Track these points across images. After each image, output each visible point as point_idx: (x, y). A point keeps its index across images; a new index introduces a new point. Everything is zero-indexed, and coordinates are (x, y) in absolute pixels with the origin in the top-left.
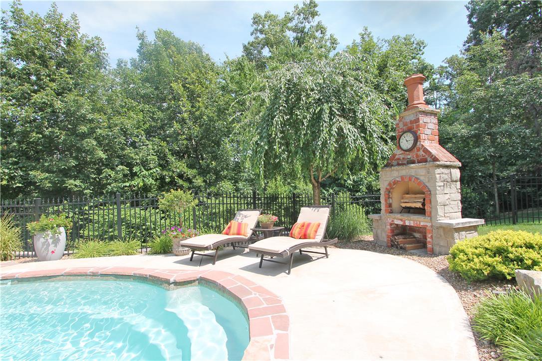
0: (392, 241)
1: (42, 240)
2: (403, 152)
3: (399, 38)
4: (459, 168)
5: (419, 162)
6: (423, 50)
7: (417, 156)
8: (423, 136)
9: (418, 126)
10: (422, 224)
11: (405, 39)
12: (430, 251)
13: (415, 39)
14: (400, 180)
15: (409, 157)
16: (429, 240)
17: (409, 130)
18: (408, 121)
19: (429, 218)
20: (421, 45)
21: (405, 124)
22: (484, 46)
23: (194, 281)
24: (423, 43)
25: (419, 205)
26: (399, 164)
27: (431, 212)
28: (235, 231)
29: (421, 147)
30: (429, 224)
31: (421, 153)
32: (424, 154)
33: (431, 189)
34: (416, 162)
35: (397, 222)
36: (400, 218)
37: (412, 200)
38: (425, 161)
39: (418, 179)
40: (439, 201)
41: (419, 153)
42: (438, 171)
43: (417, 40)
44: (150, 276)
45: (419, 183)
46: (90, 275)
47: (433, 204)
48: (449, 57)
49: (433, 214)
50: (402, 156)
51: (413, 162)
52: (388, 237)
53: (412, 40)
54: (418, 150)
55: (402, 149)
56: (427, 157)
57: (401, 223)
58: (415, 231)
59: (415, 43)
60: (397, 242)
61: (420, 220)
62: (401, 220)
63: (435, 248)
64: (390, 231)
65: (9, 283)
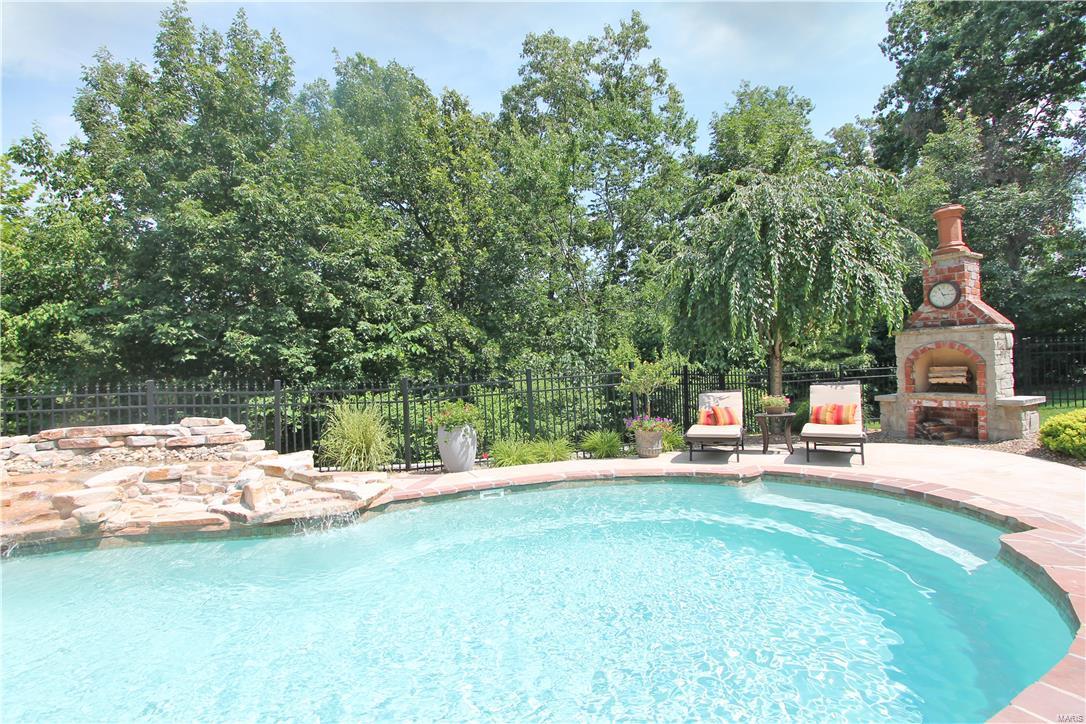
0: (917, 429)
2: (934, 309)
3: (767, 91)
4: (1012, 331)
5: (961, 324)
6: (807, 117)
7: (959, 315)
8: (968, 290)
9: (962, 276)
10: (970, 404)
11: (777, 95)
12: (983, 438)
13: (796, 96)
14: (934, 347)
15: (945, 316)
16: (981, 423)
17: (947, 280)
18: (945, 267)
19: (983, 396)
20: (804, 105)
21: (941, 272)
22: (950, 136)
24: (808, 105)
25: (962, 380)
26: (926, 326)
27: (985, 389)
29: (965, 303)
30: (982, 404)
31: (967, 311)
32: (971, 313)
33: (986, 358)
34: (958, 323)
35: (926, 404)
36: (933, 398)
37: (947, 374)
38: (974, 322)
39: (964, 345)
40: (998, 373)
41: (962, 311)
42: (997, 335)
43: (799, 97)
44: (697, 473)
45: (968, 351)
46: (601, 479)
47: (988, 377)
48: (838, 127)
49: (988, 390)
50: (932, 316)
51: (953, 324)
52: (910, 424)
53: (789, 98)
54: (963, 307)
55: (934, 306)
56: (975, 316)
57: (935, 405)
58: (943, 416)
59: (795, 102)
60: (928, 431)
61: (968, 398)
62: (935, 401)
63: (991, 433)
64: (913, 417)
65: (502, 493)
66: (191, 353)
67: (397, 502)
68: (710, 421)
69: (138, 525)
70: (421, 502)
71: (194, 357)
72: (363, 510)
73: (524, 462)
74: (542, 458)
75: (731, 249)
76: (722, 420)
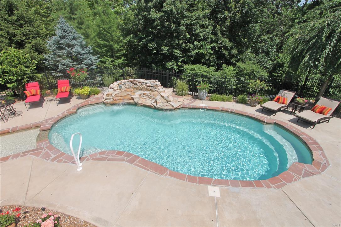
1: (202, 93)
23: (272, 123)
28: (282, 102)
46: (230, 112)
65: (205, 110)
66: (155, 51)
67: (182, 108)
68: (277, 100)
69: (142, 104)
70: (187, 108)
71: (156, 52)
72: (175, 109)
73: (218, 101)
74: (223, 100)
75: (314, 41)
76: (280, 102)
